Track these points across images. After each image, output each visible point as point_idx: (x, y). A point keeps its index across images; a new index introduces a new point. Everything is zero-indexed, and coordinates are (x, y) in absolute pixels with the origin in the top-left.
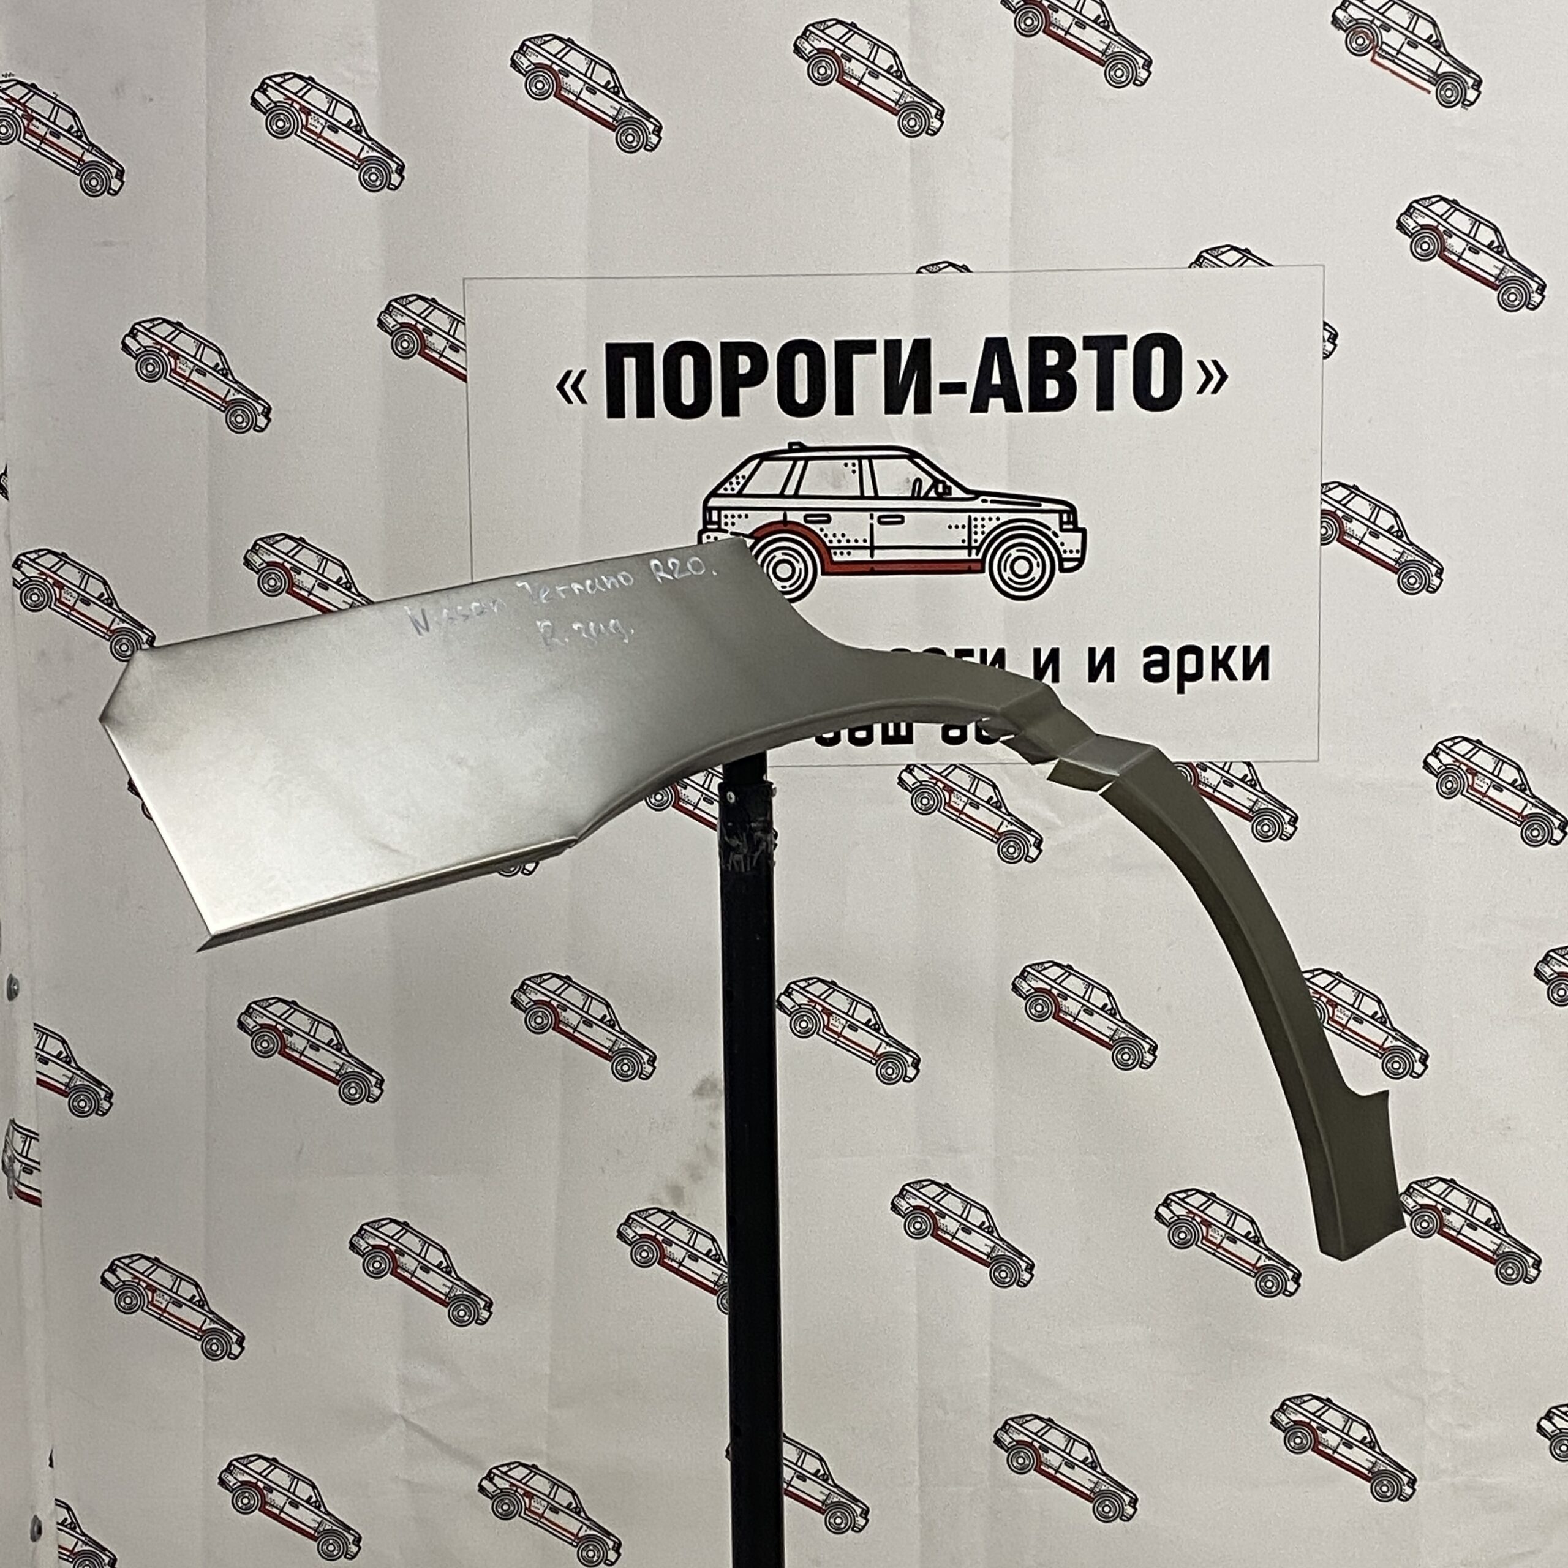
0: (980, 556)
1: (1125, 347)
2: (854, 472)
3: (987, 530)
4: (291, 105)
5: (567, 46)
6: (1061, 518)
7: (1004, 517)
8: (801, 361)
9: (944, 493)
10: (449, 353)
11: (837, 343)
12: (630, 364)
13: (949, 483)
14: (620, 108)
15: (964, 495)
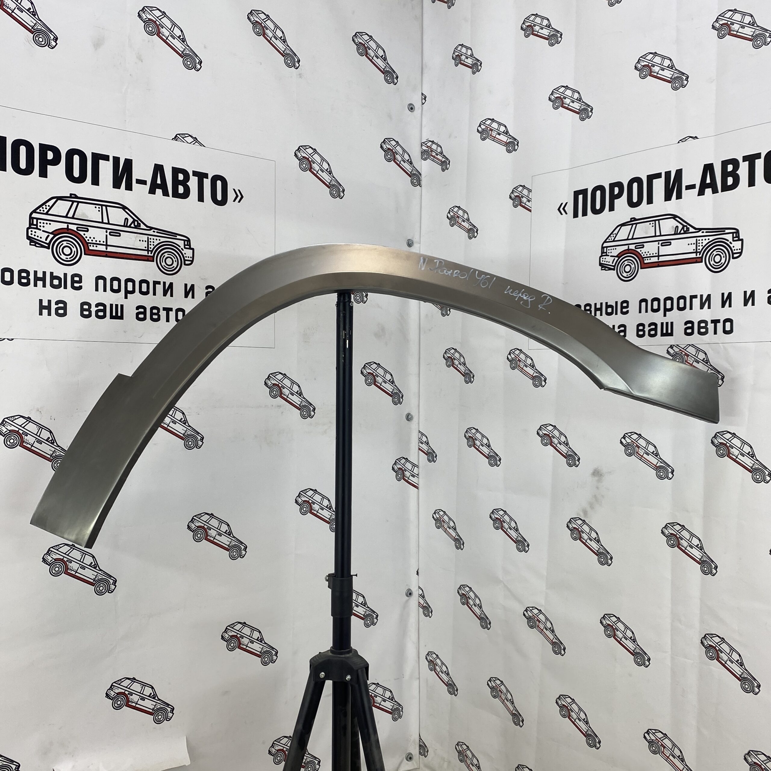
0: (701, 256)
1: (760, 158)
2: (653, 226)
3: (704, 245)
4: (487, 129)
5: (566, 88)
6: (733, 235)
7: (711, 238)
8: (635, 185)
9: (687, 231)
10: (527, 203)
11: (648, 176)
12: (581, 197)
13: (688, 226)
14: (581, 106)
15: (694, 231)
